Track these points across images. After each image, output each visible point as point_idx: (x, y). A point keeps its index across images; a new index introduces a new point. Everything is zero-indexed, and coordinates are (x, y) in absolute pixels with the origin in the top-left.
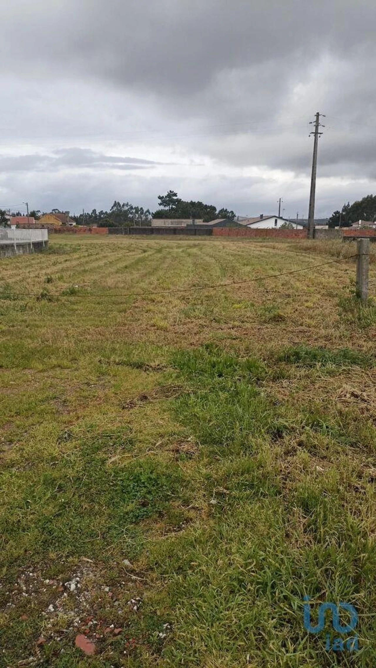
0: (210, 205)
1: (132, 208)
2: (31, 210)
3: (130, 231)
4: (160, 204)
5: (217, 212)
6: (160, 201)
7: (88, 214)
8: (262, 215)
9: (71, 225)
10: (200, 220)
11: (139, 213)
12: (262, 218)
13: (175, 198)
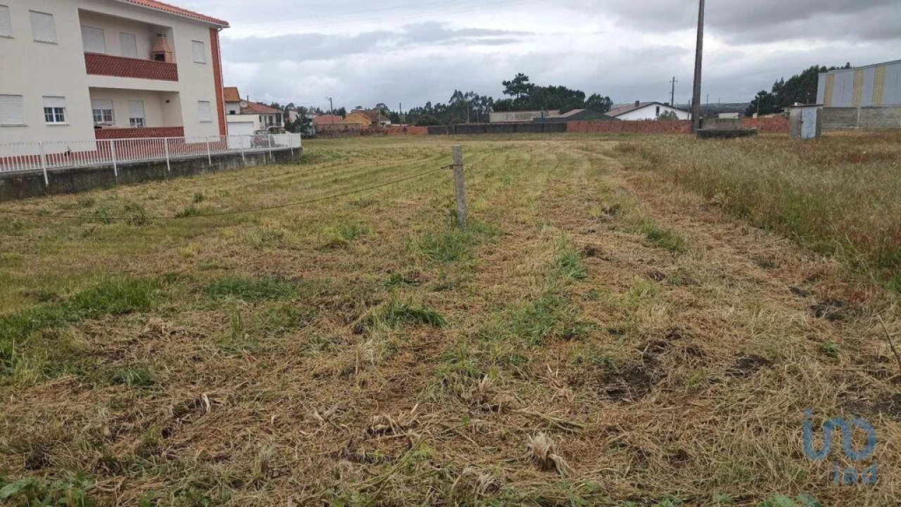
0: (576, 90)
1: (477, 98)
2: (337, 107)
3: (455, 129)
4: (505, 92)
5: (585, 100)
6: (504, 88)
7: (420, 108)
8: (638, 102)
9: (383, 124)
10: (555, 112)
11: (487, 104)
12: (638, 106)
13: (525, 83)
